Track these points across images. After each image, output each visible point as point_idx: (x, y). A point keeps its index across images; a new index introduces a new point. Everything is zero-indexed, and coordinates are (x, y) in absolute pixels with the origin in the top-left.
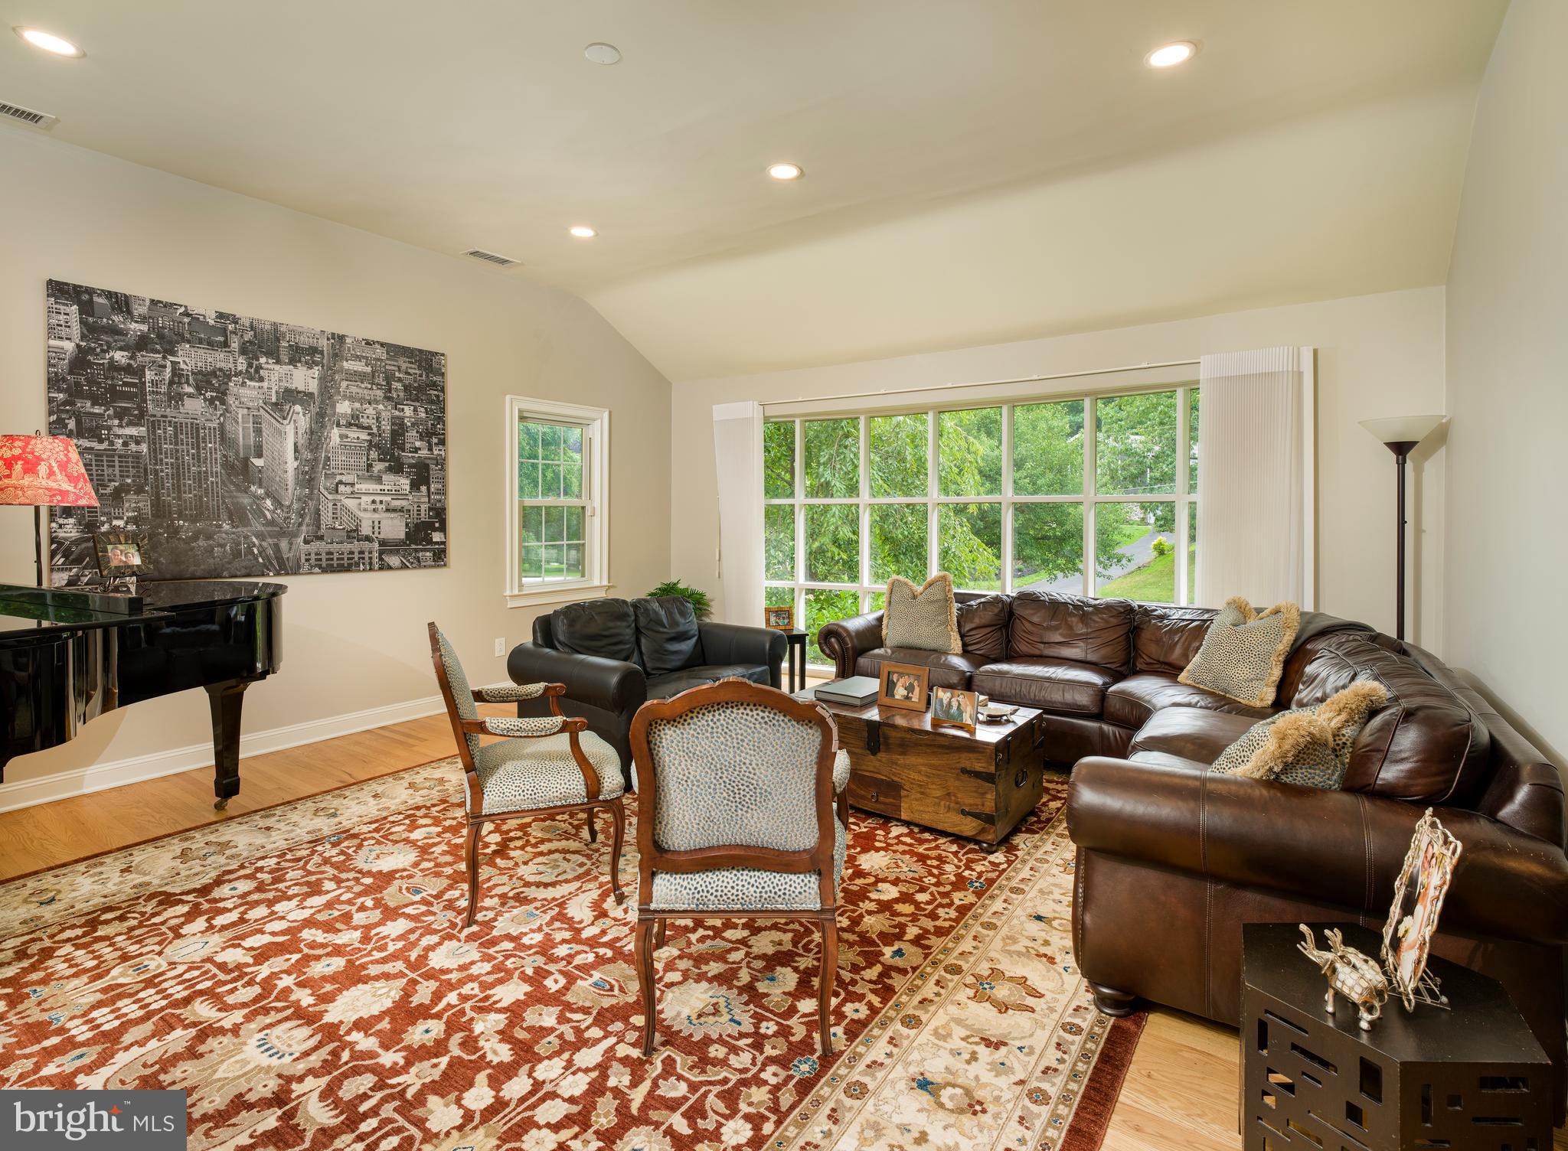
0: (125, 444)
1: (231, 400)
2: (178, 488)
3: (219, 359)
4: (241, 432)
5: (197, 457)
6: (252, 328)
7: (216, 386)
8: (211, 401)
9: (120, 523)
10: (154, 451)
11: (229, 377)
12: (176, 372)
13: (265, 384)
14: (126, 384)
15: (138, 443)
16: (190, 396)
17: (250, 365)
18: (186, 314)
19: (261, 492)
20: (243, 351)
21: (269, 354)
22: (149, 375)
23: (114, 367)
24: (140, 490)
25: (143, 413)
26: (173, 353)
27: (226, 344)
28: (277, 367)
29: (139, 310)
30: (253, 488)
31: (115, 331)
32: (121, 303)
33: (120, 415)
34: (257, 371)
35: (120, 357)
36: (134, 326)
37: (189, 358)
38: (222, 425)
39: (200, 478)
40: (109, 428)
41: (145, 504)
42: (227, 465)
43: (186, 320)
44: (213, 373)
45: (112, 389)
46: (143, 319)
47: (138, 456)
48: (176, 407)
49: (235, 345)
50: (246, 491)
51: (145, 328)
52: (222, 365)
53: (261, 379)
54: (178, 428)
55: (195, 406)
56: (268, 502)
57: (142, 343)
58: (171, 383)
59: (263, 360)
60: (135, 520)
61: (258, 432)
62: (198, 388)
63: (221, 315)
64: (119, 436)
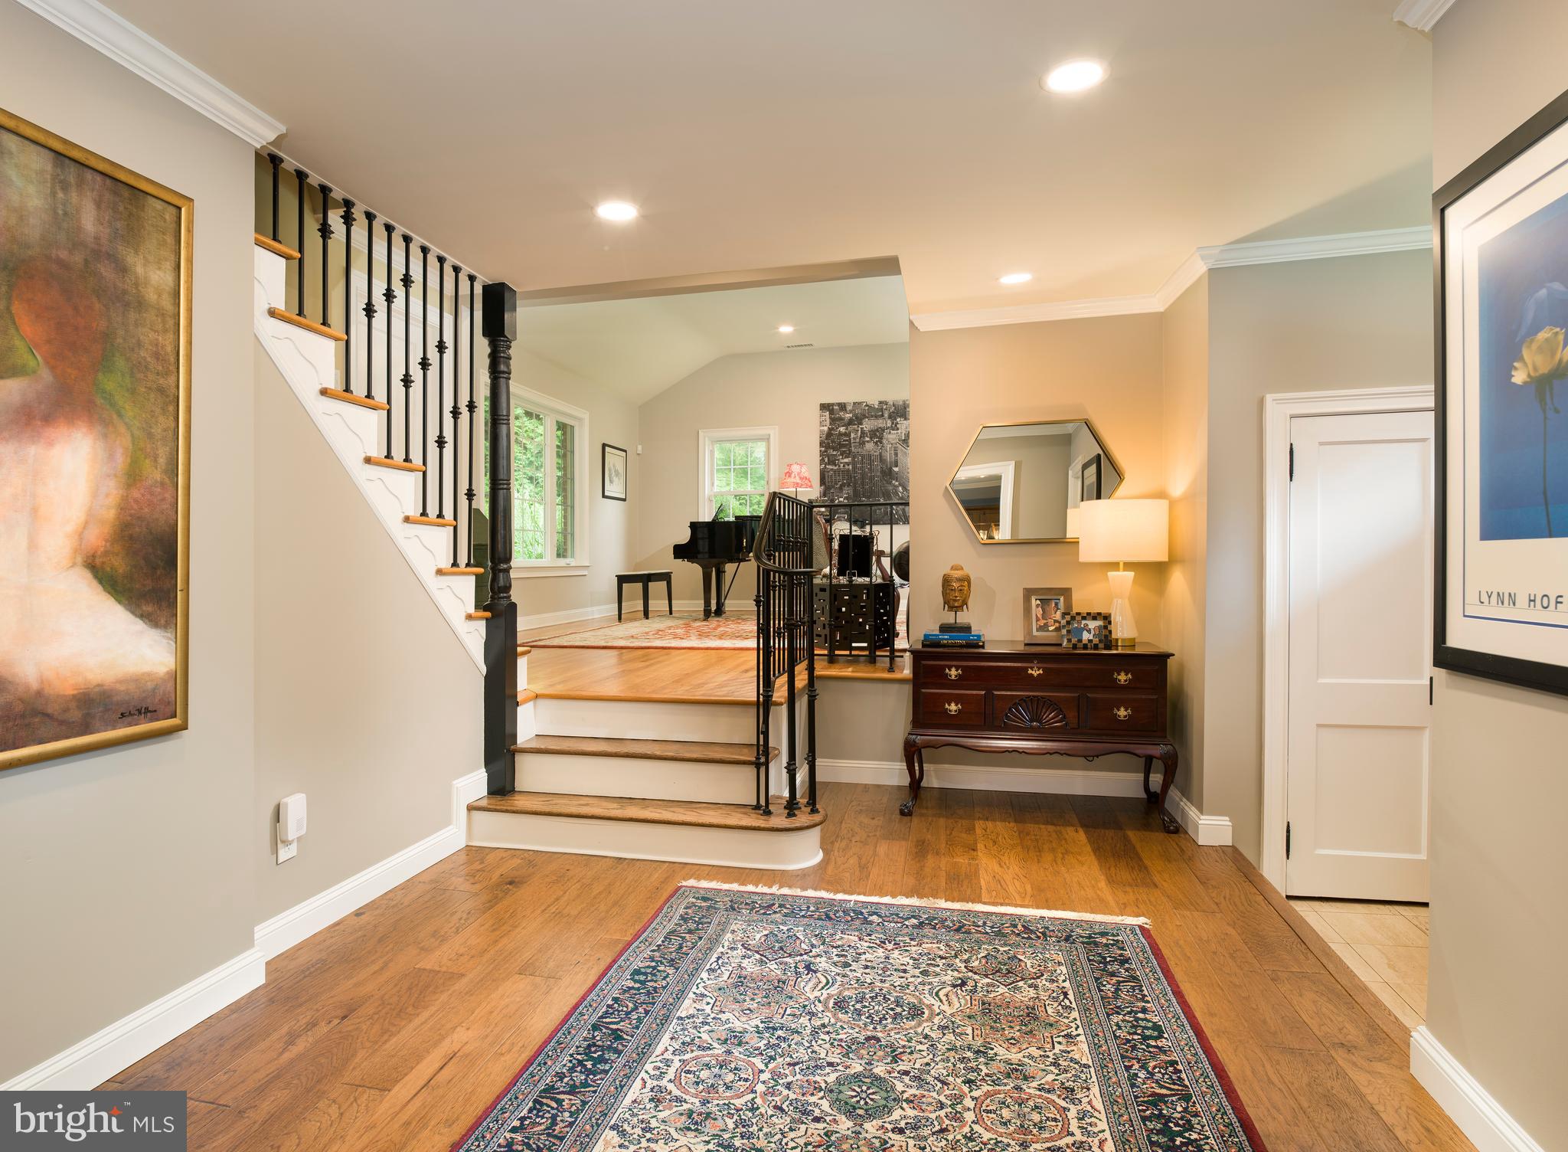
0: (844, 466)
1: (884, 441)
2: (863, 483)
3: (880, 423)
4: (888, 456)
5: (870, 469)
6: (894, 405)
7: (877, 435)
8: (876, 443)
9: (841, 499)
10: (854, 468)
11: (883, 431)
12: (863, 432)
13: (899, 431)
14: (844, 441)
15: (848, 465)
16: (868, 442)
17: (893, 423)
18: (867, 405)
19: (897, 483)
20: (890, 417)
21: (900, 417)
22: (853, 435)
23: (841, 434)
24: (849, 485)
25: (850, 451)
26: (861, 424)
27: (882, 416)
28: (905, 422)
29: (849, 408)
30: (893, 482)
31: (841, 419)
32: (843, 407)
33: (842, 454)
34: (896, 426)
35: (842, 429)
36: (848, 415)
37: (868, 425)
38: (880, 453)
39: (872, 478)
40: (838, 460)
41: (851, 492)
42: (883, 472)
43: (867, 408)
44: (877, 430)
45: (839, 444)
46: (851, 412)
47: (848, 470)
48: (863, 448)
49: (886, 415)
50: (890, 483)
51: (851, 415)
52: (881, 425)
53: (898, 429)
54: (863, 456)
55: (870, 446)
56: (900, 488)
57: (850, 422)
58: (861, 437)
59: (898, 420)
60: (846, 498)
61: (896, 455)
62: (871, 438)
63: (880, 403)
64: (842, 463)
